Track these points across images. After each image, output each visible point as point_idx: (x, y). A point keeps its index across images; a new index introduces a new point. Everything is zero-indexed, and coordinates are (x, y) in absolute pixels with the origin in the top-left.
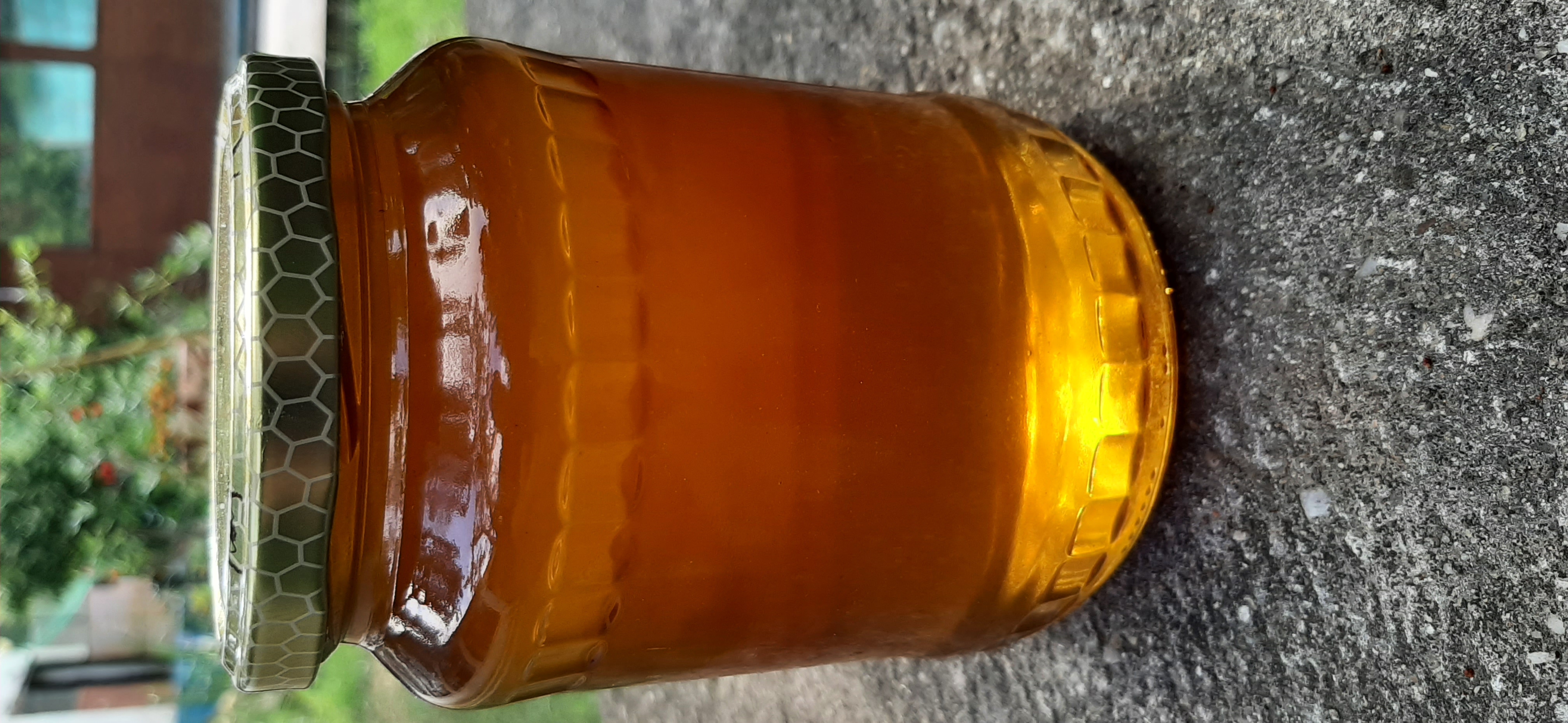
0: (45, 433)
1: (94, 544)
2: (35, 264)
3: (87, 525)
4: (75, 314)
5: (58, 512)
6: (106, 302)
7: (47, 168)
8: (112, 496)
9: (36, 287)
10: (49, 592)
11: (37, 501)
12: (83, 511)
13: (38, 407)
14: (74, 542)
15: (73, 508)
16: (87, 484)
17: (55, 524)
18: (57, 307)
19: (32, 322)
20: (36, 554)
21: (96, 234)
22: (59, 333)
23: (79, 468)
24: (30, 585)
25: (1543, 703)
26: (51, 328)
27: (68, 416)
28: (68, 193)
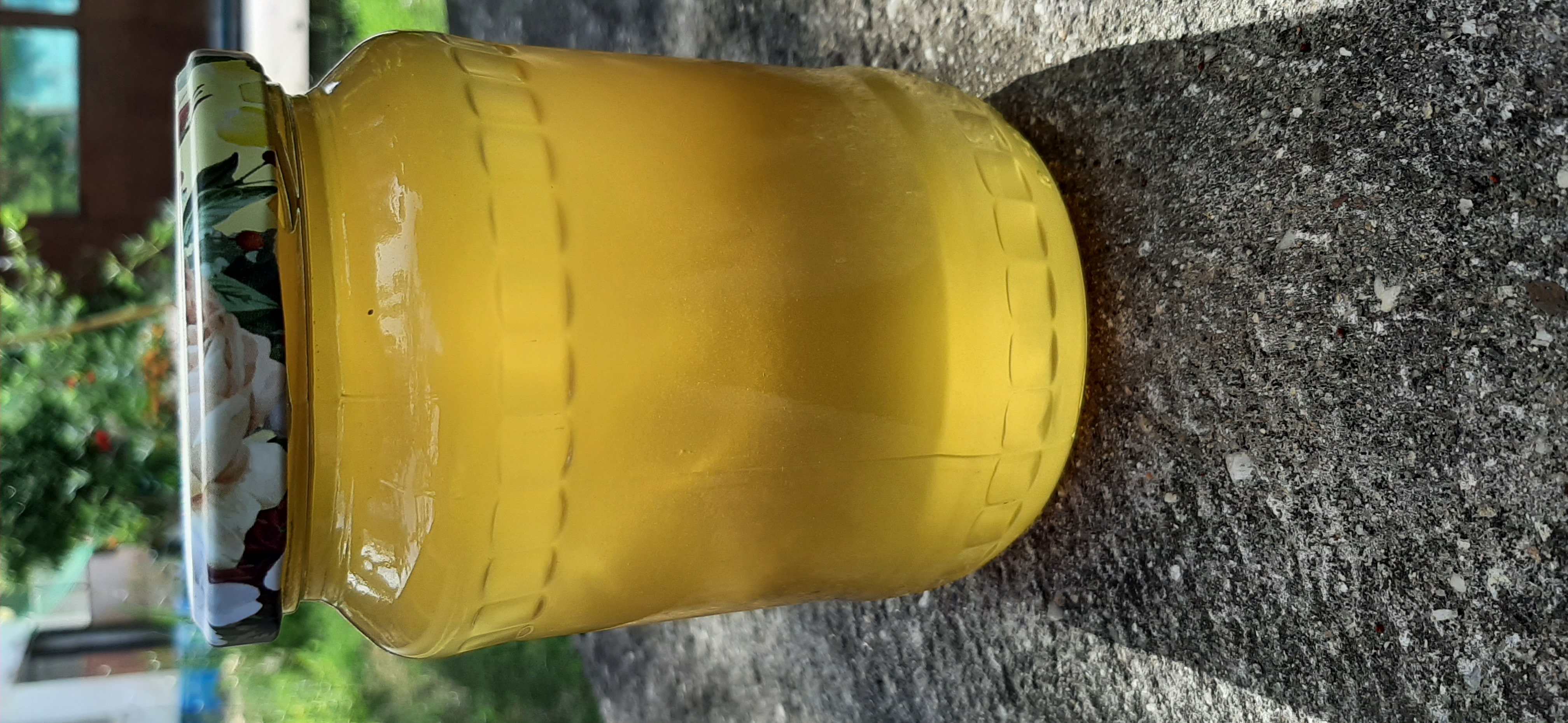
0: (37, 401)
1: (91, 512)
2: (22, 232)
3: (83, 492)
4: (63, 281)
5: (53, 481)
6: (96, 268)
7: (32, 134)
8: (108, 462)
9: (24, 255)
10: (47, 560)
11: (31, 470)
12: (77, 479)
13: (28, 377)
14: (70, 508)
15: (68, 475)
16: (82, 452)
17: (52, 492)
18: (46, 274)
19: (21, 289)
20: (33, 522)
21: (84, 199)
22: (48, 302)
23: (73, 436)
24: (27, 554)
25: (1446, 658)
26: (40, 297)
27: (61, 384)
28: (54, 158)
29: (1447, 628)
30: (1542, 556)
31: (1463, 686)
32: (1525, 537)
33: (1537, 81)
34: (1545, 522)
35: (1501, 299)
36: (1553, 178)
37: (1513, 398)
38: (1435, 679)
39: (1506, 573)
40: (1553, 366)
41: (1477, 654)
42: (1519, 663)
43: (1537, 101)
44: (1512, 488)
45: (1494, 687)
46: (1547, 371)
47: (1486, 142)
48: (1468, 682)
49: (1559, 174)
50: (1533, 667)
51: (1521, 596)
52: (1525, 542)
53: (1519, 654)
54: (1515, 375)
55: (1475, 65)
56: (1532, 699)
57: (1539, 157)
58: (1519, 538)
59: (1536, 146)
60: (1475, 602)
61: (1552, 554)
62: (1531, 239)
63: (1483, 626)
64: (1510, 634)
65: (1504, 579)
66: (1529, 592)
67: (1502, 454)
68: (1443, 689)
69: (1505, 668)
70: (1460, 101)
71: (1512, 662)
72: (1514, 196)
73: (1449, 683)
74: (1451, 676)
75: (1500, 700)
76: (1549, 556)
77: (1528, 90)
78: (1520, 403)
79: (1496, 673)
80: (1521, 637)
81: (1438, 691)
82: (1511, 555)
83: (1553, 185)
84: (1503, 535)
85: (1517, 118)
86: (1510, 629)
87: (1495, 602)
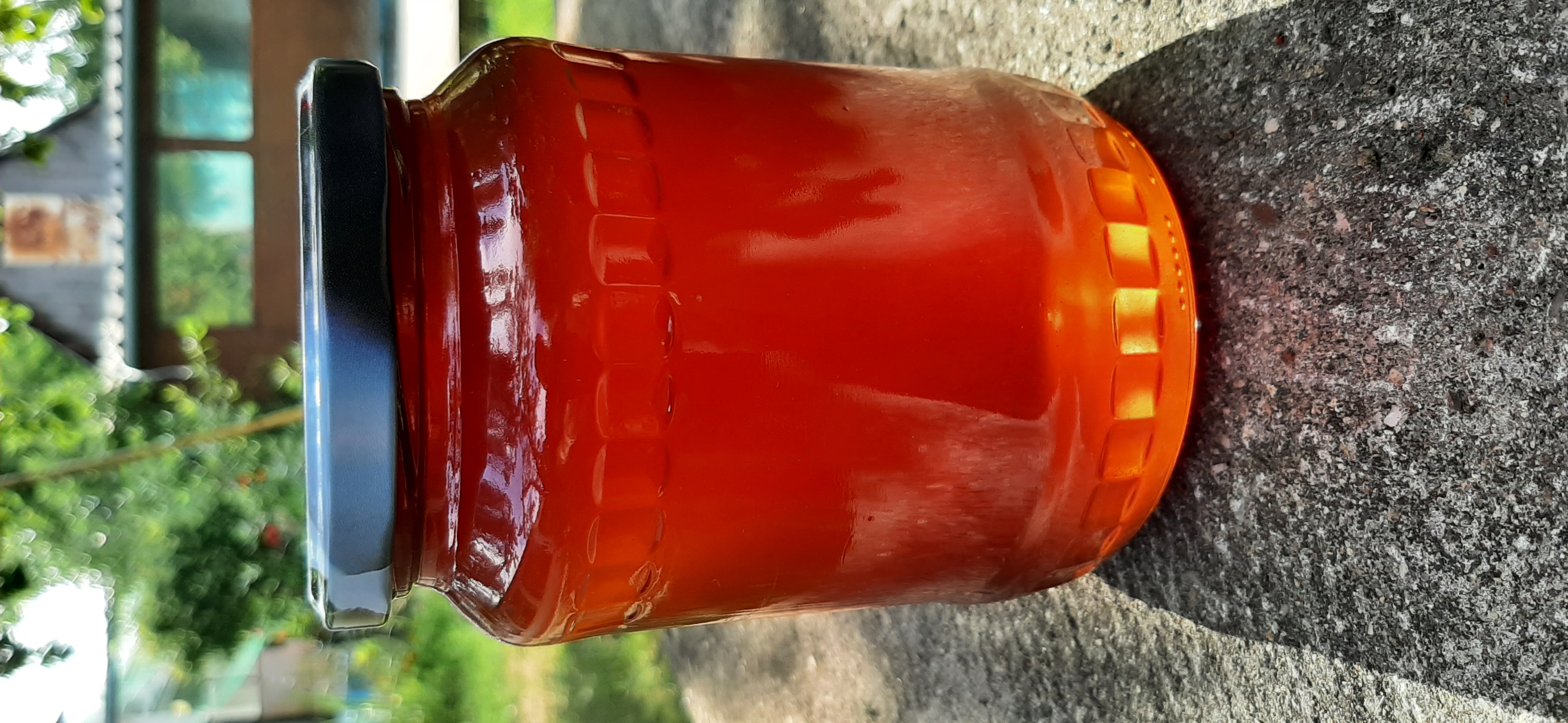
0: (215, 500)
1: (261, 604)
2: (202, 342)
3: (255, 585)
4: (240, 387)
5: (228, 575)
6: (265, 374)
7: (211, 254)
8: (277, 557)
9: (204, 363)
10: (221, 651)
11: (209, 565)
12: (250, 572)
13: (207, 477)
14: (243, 602)
15: (243, 570)
16: (255, 546)
17: (226, 586)
18: (223, 382)
19: (201, 396)
20: (208, 615)
21: (258, 312)
22: (226, 406)
23: (246, 532)
24: (203, 645)
25: (1223, 502)
26: (218, 403)
27: (236, 484)
28: (232, 275)
29: (1222, 478)
30: (1272, 409)
31: (1235, 522)
32: (1263, 397)
33: (1252, 58)
34: (1272, 384)
35: (1238, 222)
36: (1262, 127)
37: (1248, 294)
38: (1217, 519)
39: (1252, 427)
40: (1270, 266)
41: (1241, 494)
42: (1265, 495)
43: (1252, 73)
44: (1251, 362)
45: (1252, 518)
46: (1267, 270)
47: (1224, 108)
48: (1237, 517)
49: (1266, 124)
50: (1274, 496)
51: (1262, 443)
52: (1262, 403)
53: (1265, 489)
54: (1249, 277)
55: (1216, 51)
56: (1275, 522)
57: (1255, 113)
58: (1259, 399)
59: (1252, 105)
60: (1237, 454)
61: (1278, 406)
62: (1253, 175)
63: (1242, 471)
64: (1258, 473)
65: (1252, 432)
66: (1267, 439)
67: (1246, 338)
68: (1223, 526)
69: (1257, 500)
70: (1208, 80)
71: (1261, 495)
72: (1243, 145)
73: (1226, 521)
74: (1228, 517)
75: (1256, 526)
76: (1276, 409)
77: (1246, 65)
78: (1252, 297)
79: (1252, 506)
80: (1265, 475)
81: (1219, 528)
82: (1255, 413)
83: (1263, 132)
84: (1250, 399)
85: (1242, 88)
86: (1258, 470)
87: (1248, 451)
